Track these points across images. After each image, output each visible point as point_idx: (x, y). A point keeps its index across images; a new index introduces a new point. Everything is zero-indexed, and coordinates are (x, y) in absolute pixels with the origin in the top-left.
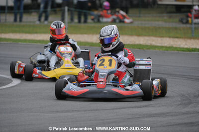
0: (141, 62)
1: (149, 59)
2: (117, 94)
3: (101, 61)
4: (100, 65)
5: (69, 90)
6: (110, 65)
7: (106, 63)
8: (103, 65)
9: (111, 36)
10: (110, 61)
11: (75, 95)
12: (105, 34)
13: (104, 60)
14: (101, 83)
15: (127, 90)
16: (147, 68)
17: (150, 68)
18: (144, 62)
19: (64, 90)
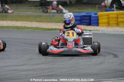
0: (86, 34)
1: (90, 32)
2: (80, 52)
3: (67, 33)
4: (67, 36)
5: (52, 50)
6: (73, 36)
7: (71, 34)
8: (69, 36)
9: (70, 19)
10: (73, 33)
11: (56, 53)
12: (67, 17)
13: (69, 33)
14: (70, 46)
15: (85, 50)
16: (90, 37)
17: (91, 36)
18: (88, 34)
19: (48, 50)
